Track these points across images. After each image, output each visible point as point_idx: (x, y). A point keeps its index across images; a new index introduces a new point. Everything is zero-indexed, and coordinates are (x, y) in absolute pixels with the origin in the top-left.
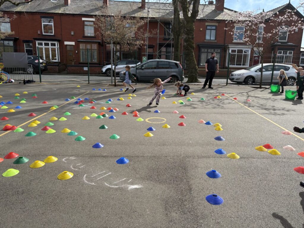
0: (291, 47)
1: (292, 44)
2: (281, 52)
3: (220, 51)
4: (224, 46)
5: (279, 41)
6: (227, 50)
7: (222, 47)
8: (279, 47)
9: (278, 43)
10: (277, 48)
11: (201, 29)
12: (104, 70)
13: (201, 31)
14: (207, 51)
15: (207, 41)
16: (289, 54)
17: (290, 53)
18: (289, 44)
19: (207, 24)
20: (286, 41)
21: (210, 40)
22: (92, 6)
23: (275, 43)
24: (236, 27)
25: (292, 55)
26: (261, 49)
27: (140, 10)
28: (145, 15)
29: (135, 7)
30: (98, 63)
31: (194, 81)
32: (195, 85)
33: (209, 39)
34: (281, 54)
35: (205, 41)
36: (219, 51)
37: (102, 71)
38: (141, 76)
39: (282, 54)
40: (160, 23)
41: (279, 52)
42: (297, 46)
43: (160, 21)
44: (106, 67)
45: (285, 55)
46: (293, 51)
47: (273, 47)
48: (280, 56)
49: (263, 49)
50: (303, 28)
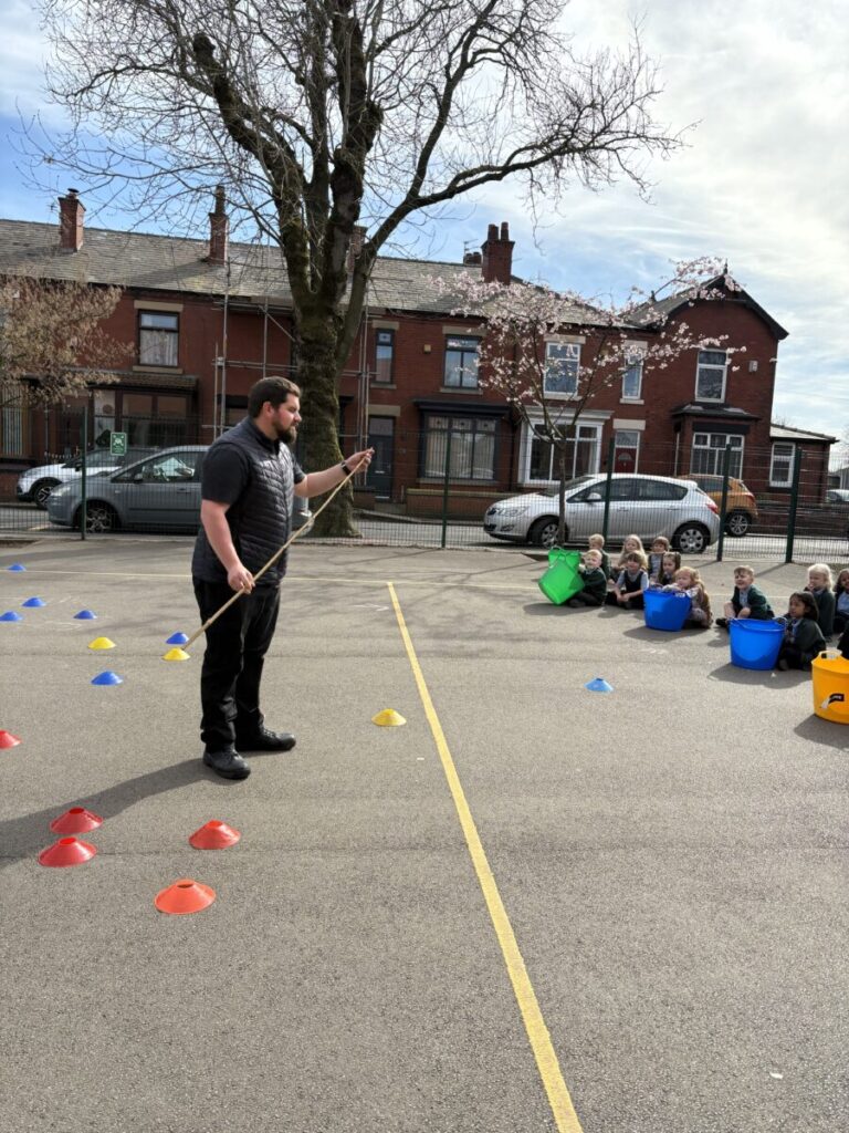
0: (735, 422)
1: (738, 411)
2: (706, 437)
3: (496, 429)
4: (507, 412)
5: (698, 399)
6: (520, 424)
7: (503, 415)
8: (695, 420)
9: (693, 408)
10: (689, 423)
11: (428, 348)
12: (26, 484)
13: (426, 353)
14: (450, 425)
15: (450, 391)
16: (732, 446)
17: (736, 443)
18: (731, 410)
19: (447, 329)
20: (722, 400)
21: (461, 387)
22: (15, 244)
23: (684, 406)
24: (549, 345)
25: (741, 449)
26: (640, 425)
27: (204, 267)
28: (218, 288)
29: (187, 257)
30: (25, 457)
31: (334, 530)
32: (323, 544)
33: (458, 384)
34: (705, 443)
35: (442, 390)
36: (493, 430)
37: (20, 490)
38: (132, 509)
39: (708, 447)
40: (269, 319)
41: (697, 437)
42: (757, 420)
43: (269, 310)
44: (36, 473)
45: (717, 449)
46: (744, 434)
47: (677, 420)
48: (705, 451)
49: (647, 427)
50: (773, 360)
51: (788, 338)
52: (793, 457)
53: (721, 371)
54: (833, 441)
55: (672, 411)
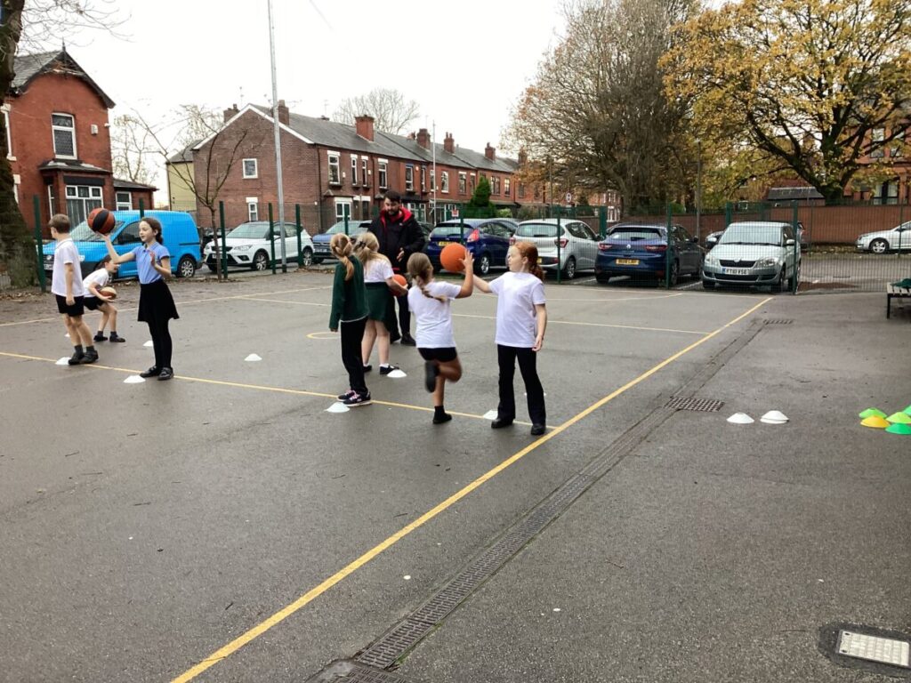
0: (92, 176)
1: (92, 166)
2: (74, 189)
5: (58, 157)
8: (65, 174)
9: (59, 164)
10: (61, 177)
16: (94, 195)
17: (96, 193)
20: (74, 158)
23: (48, 162)
25: (101, 198)
34: (74, 194)
39: (77, 197)
41: (68, 189)
42: (109, 173)
45: (84, 199)
46: (102, 186)
47: (46, 175)
48: (74, 200)
49: (21, 180)
50: (106, 125)
51: (115, 107)
52: (130, 203)
53: (71, 132)
54: (155, 190)
55: (39, 167)
